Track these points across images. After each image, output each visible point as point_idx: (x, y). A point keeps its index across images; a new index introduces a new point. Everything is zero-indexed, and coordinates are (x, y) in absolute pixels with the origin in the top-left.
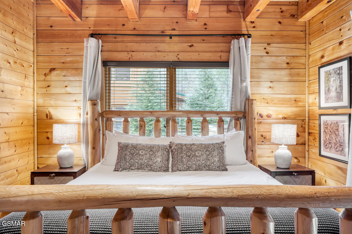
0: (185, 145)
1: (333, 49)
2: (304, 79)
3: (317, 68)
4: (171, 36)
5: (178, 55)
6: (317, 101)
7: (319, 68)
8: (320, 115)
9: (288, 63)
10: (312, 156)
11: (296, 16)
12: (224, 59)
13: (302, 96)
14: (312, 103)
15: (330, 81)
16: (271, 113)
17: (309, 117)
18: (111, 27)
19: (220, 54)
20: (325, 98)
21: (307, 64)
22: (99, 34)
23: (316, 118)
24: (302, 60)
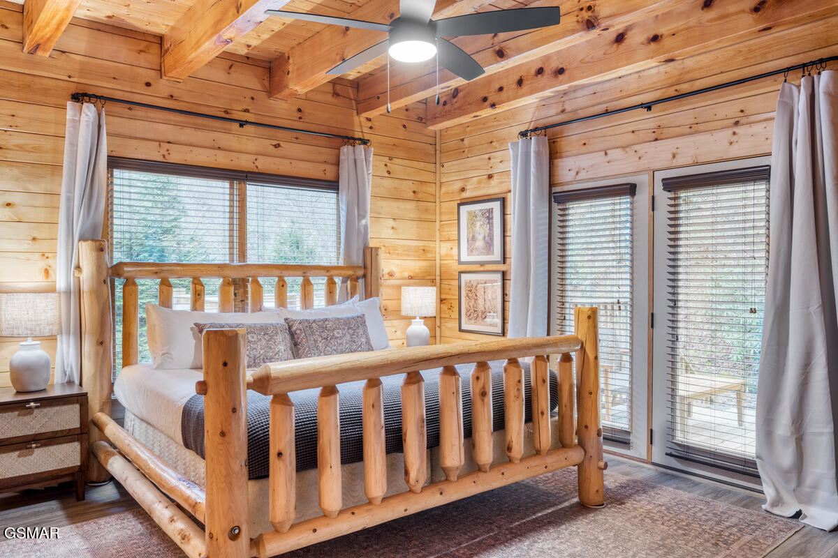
0: (314, 321)
1: (479, 182)
2: (433, 217)
3: (455, 204)
4: (242, 124)
5: (256, 160)
6: (455, 250)
7: (459, 205)
8: (461, 273)
9: (414, 192)
10: (447, 333)
11: (424, 121)
12: (330, 176)
13: (431, 244)
14: (446, 255)
15: (475, 227)
16: (394, 269)
17: (440, 276)
18: (119, 84)
19: (323, 167)
20: (468, 249)
21: (438, 196)
22: (101, 97)
23: (453, 278)
24: (431, 189)
